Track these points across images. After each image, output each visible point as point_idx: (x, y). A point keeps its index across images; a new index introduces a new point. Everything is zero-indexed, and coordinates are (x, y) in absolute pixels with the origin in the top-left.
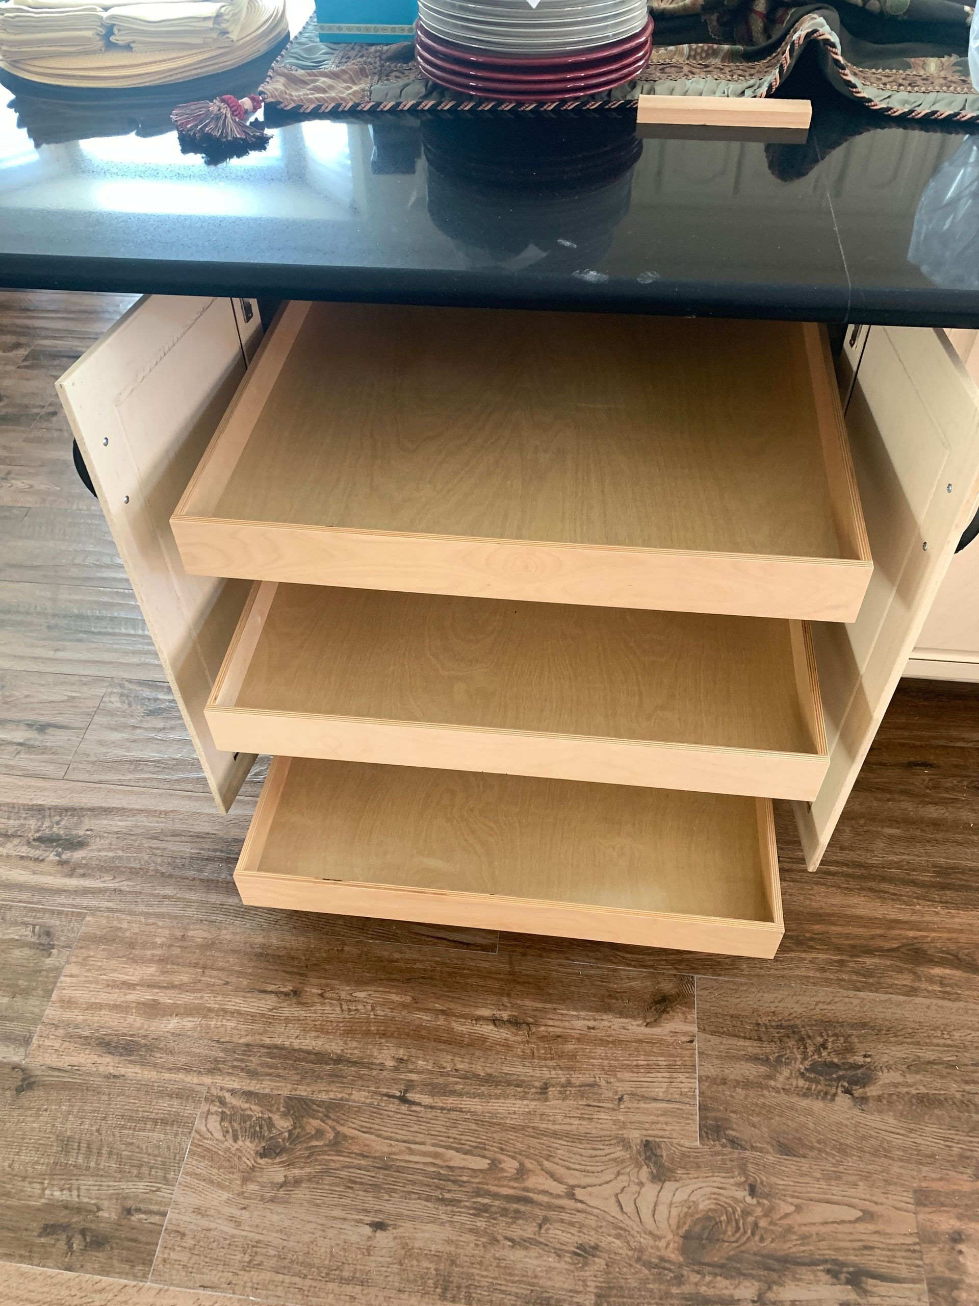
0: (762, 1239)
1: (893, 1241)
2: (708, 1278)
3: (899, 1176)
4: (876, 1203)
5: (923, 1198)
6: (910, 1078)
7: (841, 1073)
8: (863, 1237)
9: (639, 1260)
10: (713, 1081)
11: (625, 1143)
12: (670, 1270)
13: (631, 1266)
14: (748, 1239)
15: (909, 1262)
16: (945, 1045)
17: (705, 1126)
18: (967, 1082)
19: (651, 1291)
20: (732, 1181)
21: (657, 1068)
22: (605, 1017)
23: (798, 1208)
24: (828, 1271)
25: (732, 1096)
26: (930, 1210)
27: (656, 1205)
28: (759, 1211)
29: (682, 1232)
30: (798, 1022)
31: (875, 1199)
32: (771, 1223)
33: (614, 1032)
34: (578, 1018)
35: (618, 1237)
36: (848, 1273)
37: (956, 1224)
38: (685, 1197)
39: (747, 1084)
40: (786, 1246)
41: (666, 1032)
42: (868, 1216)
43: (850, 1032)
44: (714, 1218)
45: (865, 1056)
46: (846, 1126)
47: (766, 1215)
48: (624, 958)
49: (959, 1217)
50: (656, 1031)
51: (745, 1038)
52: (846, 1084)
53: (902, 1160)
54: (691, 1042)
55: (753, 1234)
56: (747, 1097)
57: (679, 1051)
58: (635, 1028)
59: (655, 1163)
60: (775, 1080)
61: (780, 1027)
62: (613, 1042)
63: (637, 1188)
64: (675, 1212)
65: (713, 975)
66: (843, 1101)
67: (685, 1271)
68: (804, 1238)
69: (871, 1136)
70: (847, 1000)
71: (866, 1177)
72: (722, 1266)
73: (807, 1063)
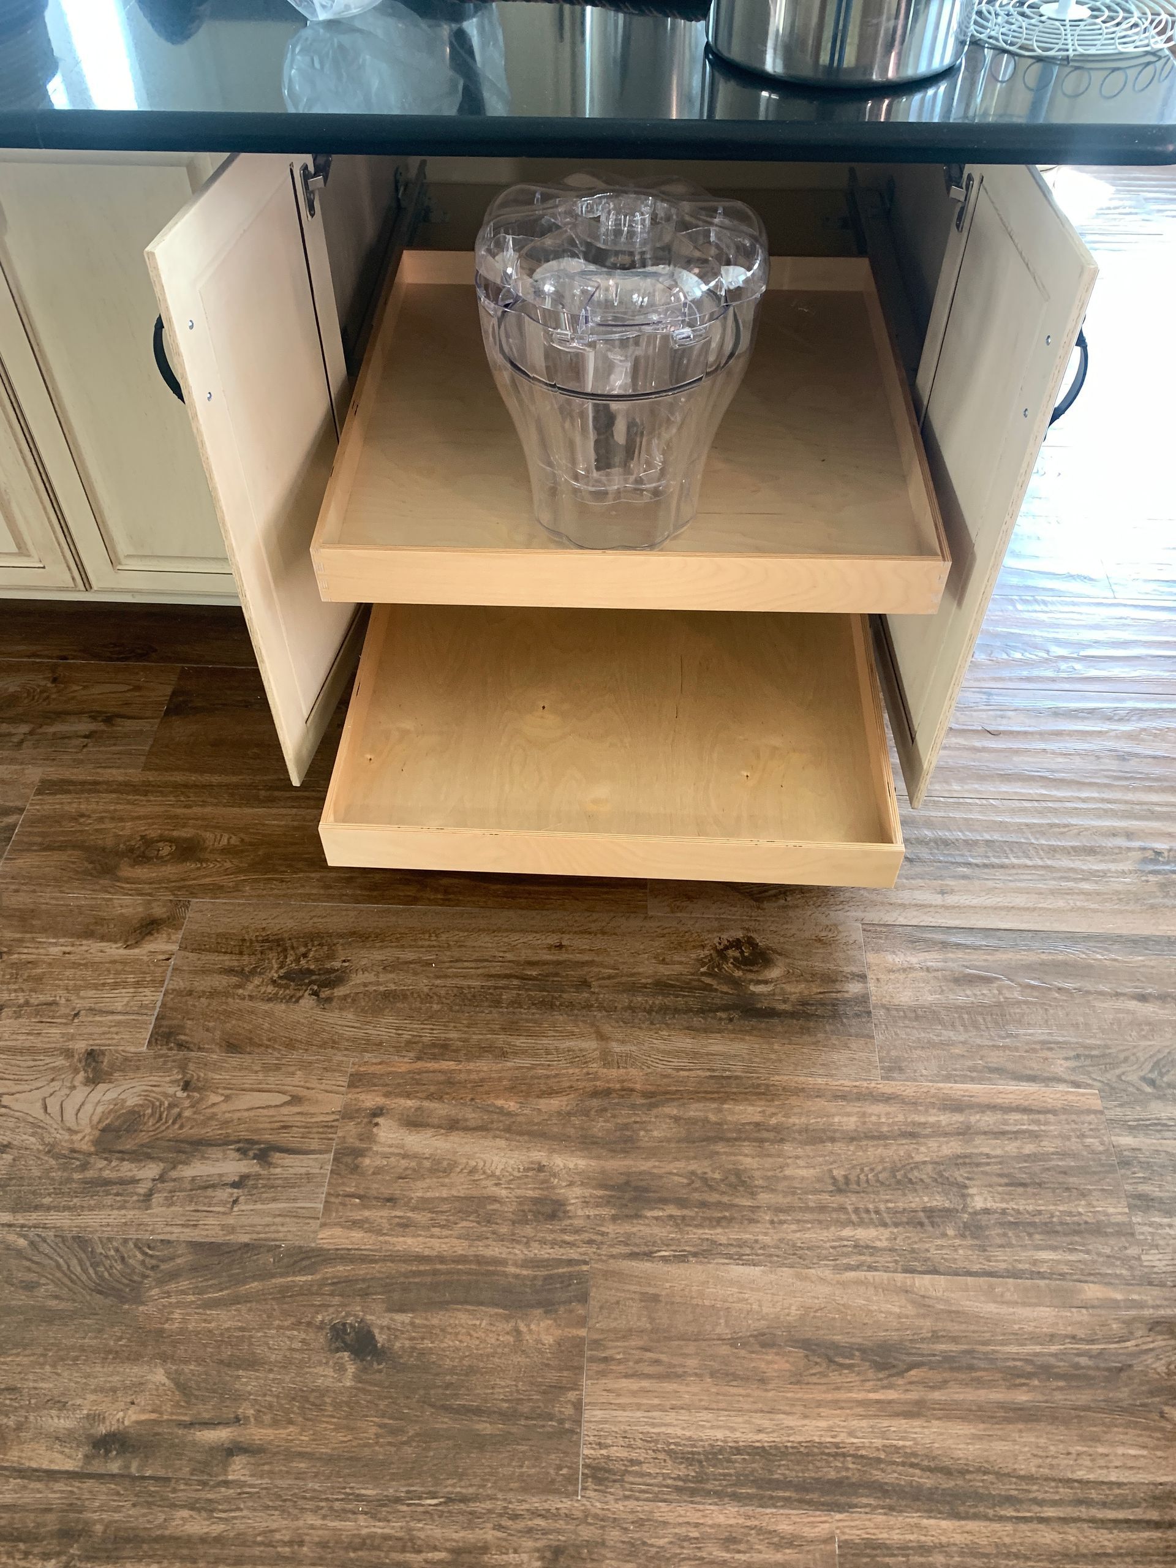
0: (181, 1127)
1: (313, 1120)
2: (114, 1164)
3: (341, 1062)
4: (308, 1088)
5: (357, 1081)
6: (383, 978)
7: (314, 978)
8: (285, 1119)
9: (49, 1152)
10: (179, 993)
11: (68, 1053)
12: (77, 1159)
13: (39, 1158)
14: (168, 1128)
15: (323, 1136)
16: (430, 946)
17: (157, 1033)
18: (438, 977)
19: (53, 1179)
20: (168, 1079)
21: (124, 984)
22: (84, 942)
23: (227, 1098)
24: (238, 1150)
25: (194, 1006)
26: (359, 1090)
27: (83, 1104)
28: (187, 1103)
29: (100, 1126)
30: (286, 935)
31: (308, 1085)
32: (195, 1113)
33: (89, 956)
34: (55, 944)
35: (33, 1135)
36: (260, 1150)
37: (380, 1100)
38: (115, 1095)
39: (213, 994)
40: (203, 1131)
41: (144, 952)
42: (296, 1100)
43: (335, 941)
44: (138, 1112)
45: (344, 961)
46: (303, 1024)
47: (192, 1106)
48: (122, 888)
49: (387, 1095)
50: (136, 951)
51: (225, 953)
52: (316, 987)
53: (347, 1049)
54: (168, 959)
55: (174, 1123)
56: (209, 1005)
57: (152, 968)
58: (115, 950)
59: (94, 1069)
60: (244, 989)
61: (267, 941)
62: (85, 965)
63: (67, 1091)
64: (100, 1109)
65: (212, 898)
66: (308, 1001)
67: (92, 1160)
68: (226, 1123)
69: (324, 1031)
70: (344, 913)
71: (305, 1066)
72: (134, 1152)
73: (282, 972)
